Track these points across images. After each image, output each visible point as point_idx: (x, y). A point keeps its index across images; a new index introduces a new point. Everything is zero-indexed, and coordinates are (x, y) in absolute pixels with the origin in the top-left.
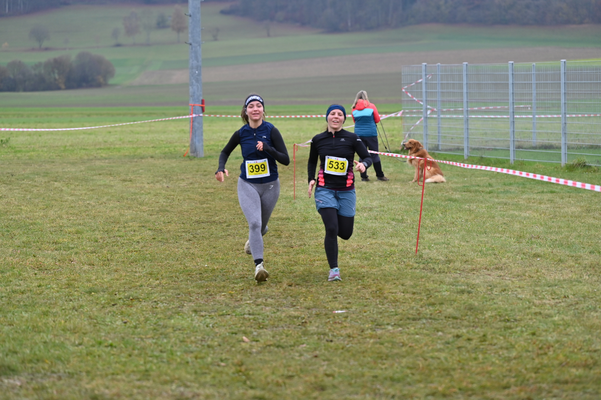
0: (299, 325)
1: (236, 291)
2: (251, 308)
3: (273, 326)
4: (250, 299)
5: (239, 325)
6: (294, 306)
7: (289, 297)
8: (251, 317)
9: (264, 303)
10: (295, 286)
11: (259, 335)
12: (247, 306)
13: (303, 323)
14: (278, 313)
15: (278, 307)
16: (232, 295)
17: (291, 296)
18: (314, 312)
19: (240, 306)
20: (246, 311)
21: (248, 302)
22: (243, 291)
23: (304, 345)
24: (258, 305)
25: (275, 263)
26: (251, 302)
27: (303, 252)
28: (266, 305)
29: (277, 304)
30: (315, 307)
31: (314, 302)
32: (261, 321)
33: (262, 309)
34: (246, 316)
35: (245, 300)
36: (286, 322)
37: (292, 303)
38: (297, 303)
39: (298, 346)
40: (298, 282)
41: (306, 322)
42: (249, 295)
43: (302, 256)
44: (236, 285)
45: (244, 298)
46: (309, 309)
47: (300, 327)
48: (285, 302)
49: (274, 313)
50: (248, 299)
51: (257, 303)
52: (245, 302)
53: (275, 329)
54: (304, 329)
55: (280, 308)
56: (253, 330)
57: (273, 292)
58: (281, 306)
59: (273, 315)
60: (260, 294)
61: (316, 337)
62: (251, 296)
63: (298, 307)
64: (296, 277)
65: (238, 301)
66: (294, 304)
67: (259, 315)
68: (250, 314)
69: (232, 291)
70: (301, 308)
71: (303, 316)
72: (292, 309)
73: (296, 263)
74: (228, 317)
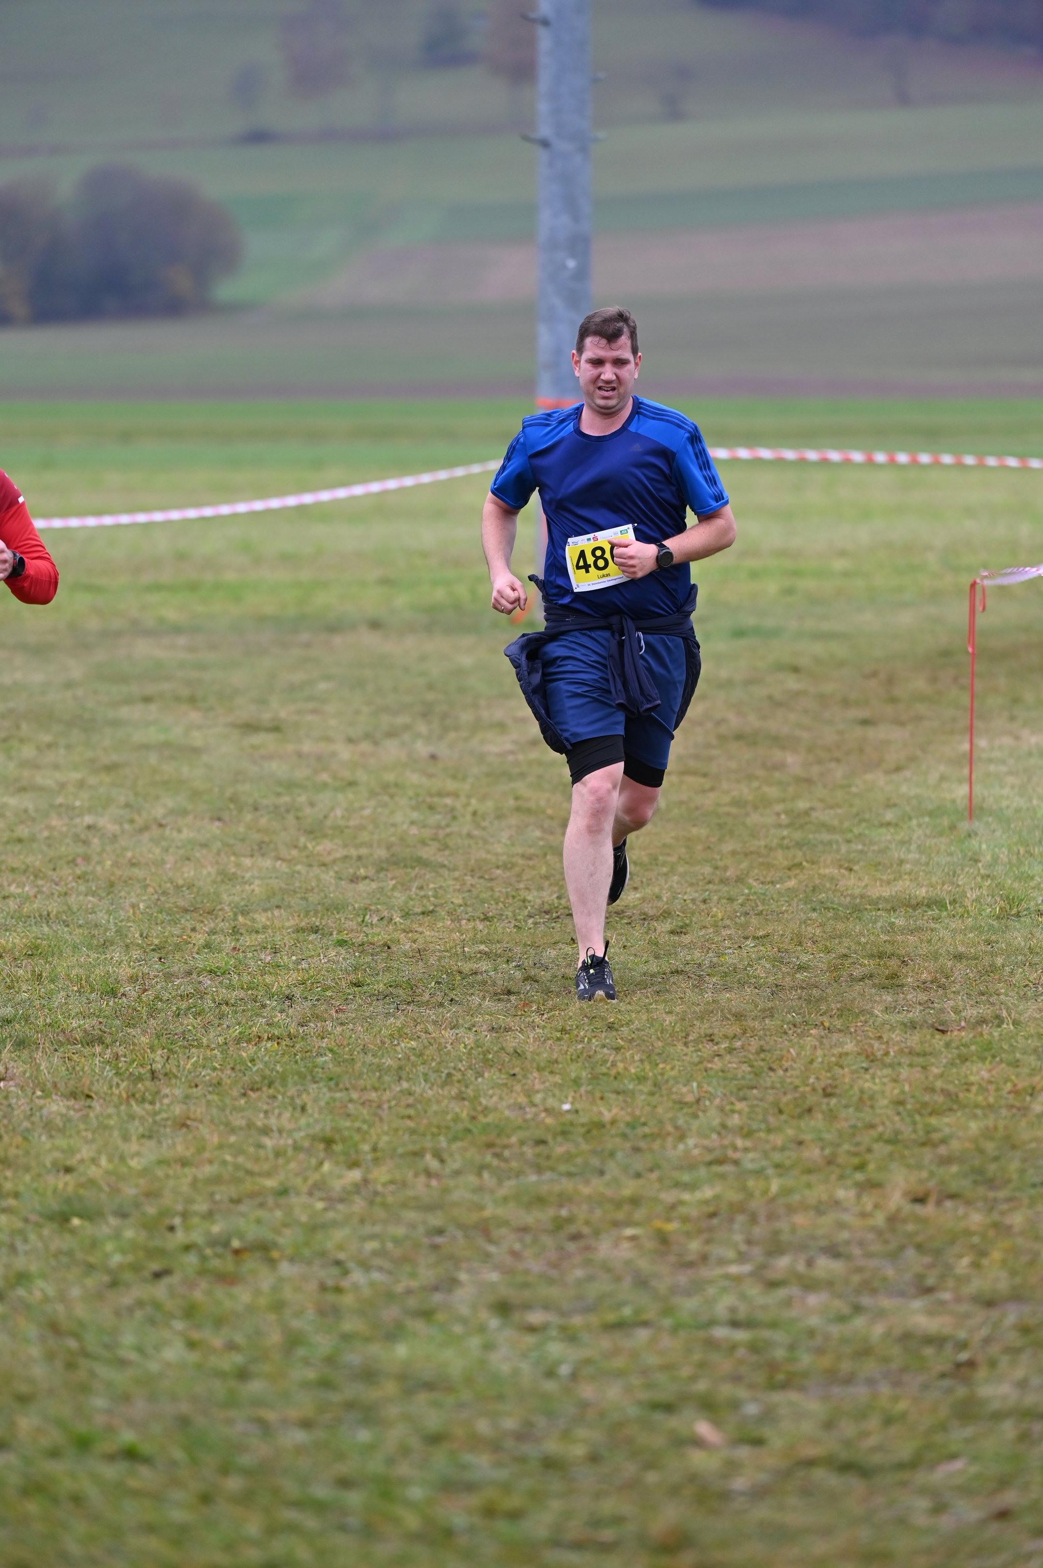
0: (943, 1376)
1: (685, 1219)
2: (743, 1297)
3: (832, 1377)
4: (742, 1258)
5: (685, 1372)
6: (929, 1290)
7: (910, 1253)
8: (741, 1335)
9: (799, 1277)
10: (939, 1203)
11: (768, 1416)
12: (724, 1290)
13: (959, 1365)
14: (859, 1322)
15: (858, 1292)
16: (663, 1239)
17: (919, 1247)
18: (1011, 1318)
19: (696, 1287)
20: (721, 1308)
21: (734, 1269)
22: (715, 1221)
23: (958, 1465)
24: (773, 1285)
25: (865, 1100)
26: (747, 1268)
27: (988, 1052)
28: (810, 1285)
29: (856, 1279)
30: (1017, 1296)
31: (1013, 1273)
32: (780, 1354)
33: (788, 1303)
34: (721, 1333)
35: (722, 1262)
36: (886, 1360)
37: (920, 1277)
38: (943, 1277)
39: (933, 1466)
40: (954, 1186)
41: (971, 1364)
42: (738, 1238)
43: (979, 1072)
44: (686, 1196)
45: (717, 1251)
46: (990, 1303)
47: (946, 1383)
48: (890, 1272)
49: (842, 1319)
50: (731, 1254)
51: (771, 1275)
52: (719, 1271)
53: (836, 1390)
54: (961, 1392)
55: (866, 1300)
56: (742, 1393)
57: (842, 1226)
58: (874, 1292)
59: (835, 1330)
60: (785, 1237)
61: (1009, 1429)
62: (749, 1242)
63: (946, 1296)
64: (945, 1161)
65: (690, 1265)
66: (930, 1281)
67: (774, 1325)
68: (735, 1324)
69: (669, 1220)
70: (958, 1300)
71: (962, 1335)
72: (917, 1304)
73: (953, 1102)
74: (643, 1335)
